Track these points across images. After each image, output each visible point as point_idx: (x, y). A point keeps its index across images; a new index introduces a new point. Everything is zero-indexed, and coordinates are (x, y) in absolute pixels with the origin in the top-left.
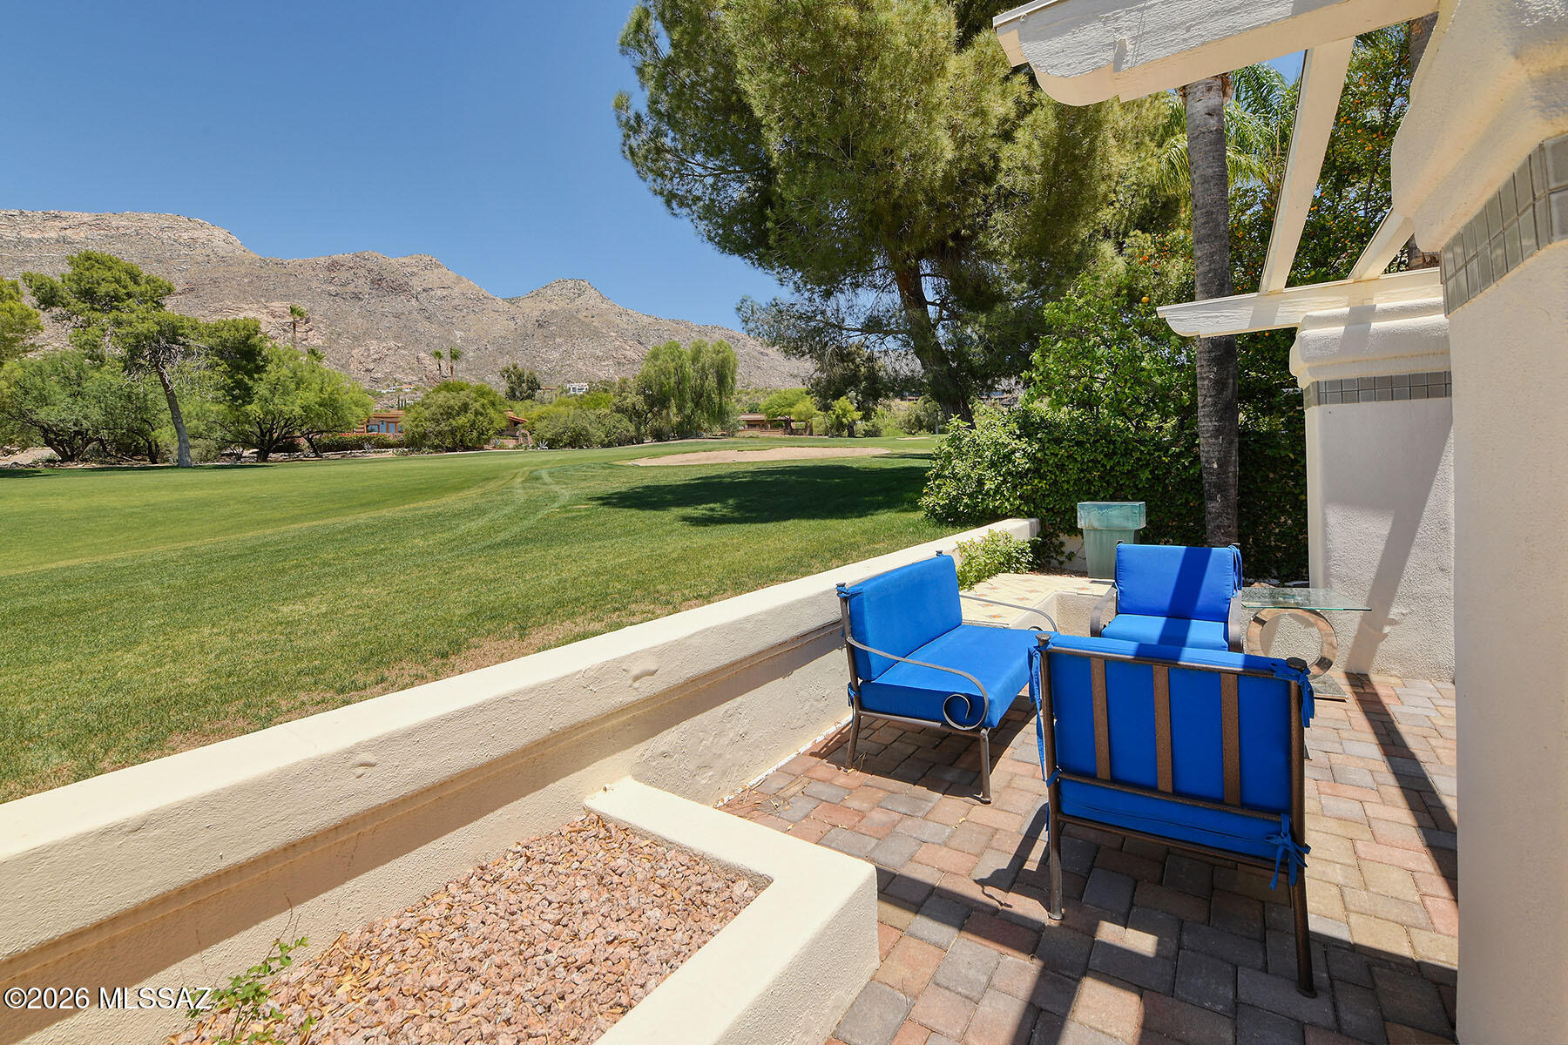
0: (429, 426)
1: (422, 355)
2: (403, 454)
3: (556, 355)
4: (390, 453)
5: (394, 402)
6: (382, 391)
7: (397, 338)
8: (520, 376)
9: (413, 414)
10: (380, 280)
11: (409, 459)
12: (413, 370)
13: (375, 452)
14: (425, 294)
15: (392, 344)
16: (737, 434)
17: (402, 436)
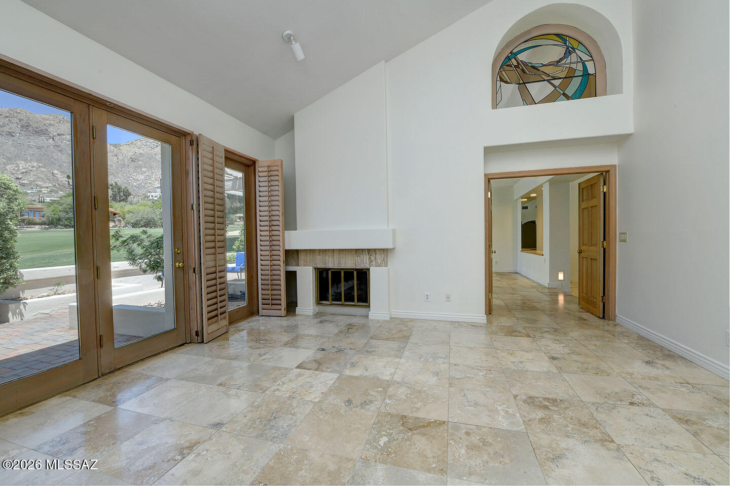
0: (63, 215)
1: (56, 172)
2: (45, 228)
3: (142, 177)
4: (37, 228)
5: (36, 198)
6: (28, 191)
7: (38, 161)
8: (119, 189)
9: (52, 208)
10: (28, 126)
11: (49, 232)
12: (50, 180)
13: (27, 227)
14: (58, 137)
15: (35, 164)
16: (235, 223)
17: (44, 219)
